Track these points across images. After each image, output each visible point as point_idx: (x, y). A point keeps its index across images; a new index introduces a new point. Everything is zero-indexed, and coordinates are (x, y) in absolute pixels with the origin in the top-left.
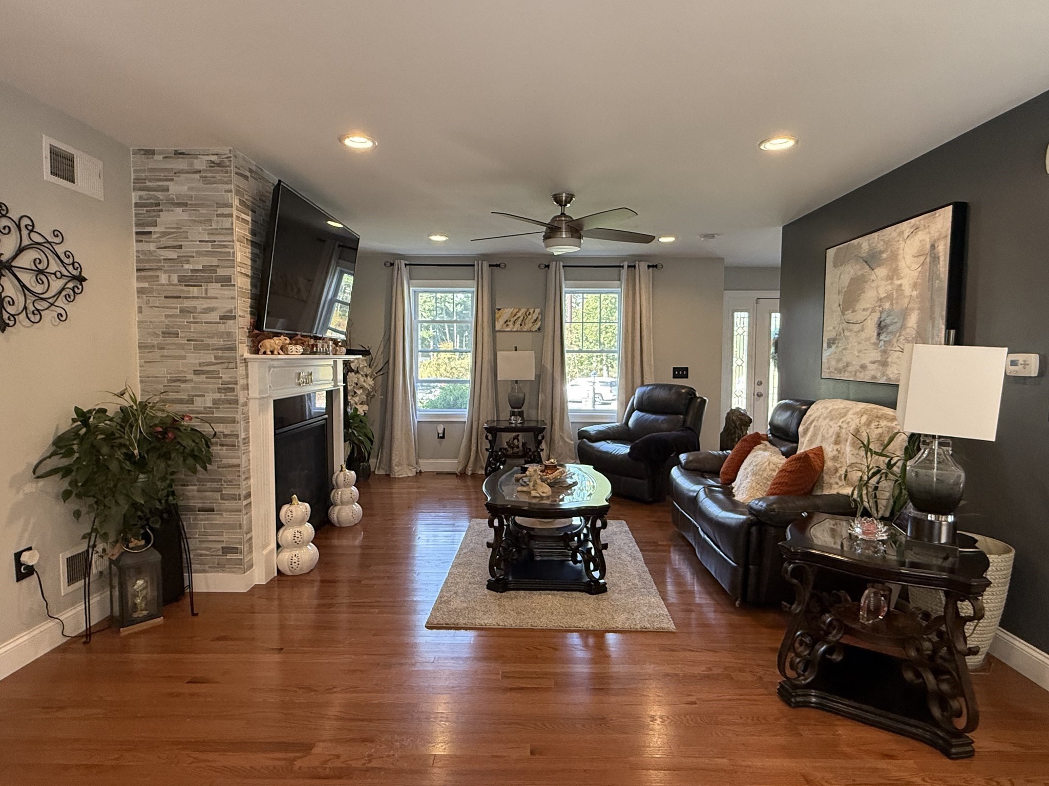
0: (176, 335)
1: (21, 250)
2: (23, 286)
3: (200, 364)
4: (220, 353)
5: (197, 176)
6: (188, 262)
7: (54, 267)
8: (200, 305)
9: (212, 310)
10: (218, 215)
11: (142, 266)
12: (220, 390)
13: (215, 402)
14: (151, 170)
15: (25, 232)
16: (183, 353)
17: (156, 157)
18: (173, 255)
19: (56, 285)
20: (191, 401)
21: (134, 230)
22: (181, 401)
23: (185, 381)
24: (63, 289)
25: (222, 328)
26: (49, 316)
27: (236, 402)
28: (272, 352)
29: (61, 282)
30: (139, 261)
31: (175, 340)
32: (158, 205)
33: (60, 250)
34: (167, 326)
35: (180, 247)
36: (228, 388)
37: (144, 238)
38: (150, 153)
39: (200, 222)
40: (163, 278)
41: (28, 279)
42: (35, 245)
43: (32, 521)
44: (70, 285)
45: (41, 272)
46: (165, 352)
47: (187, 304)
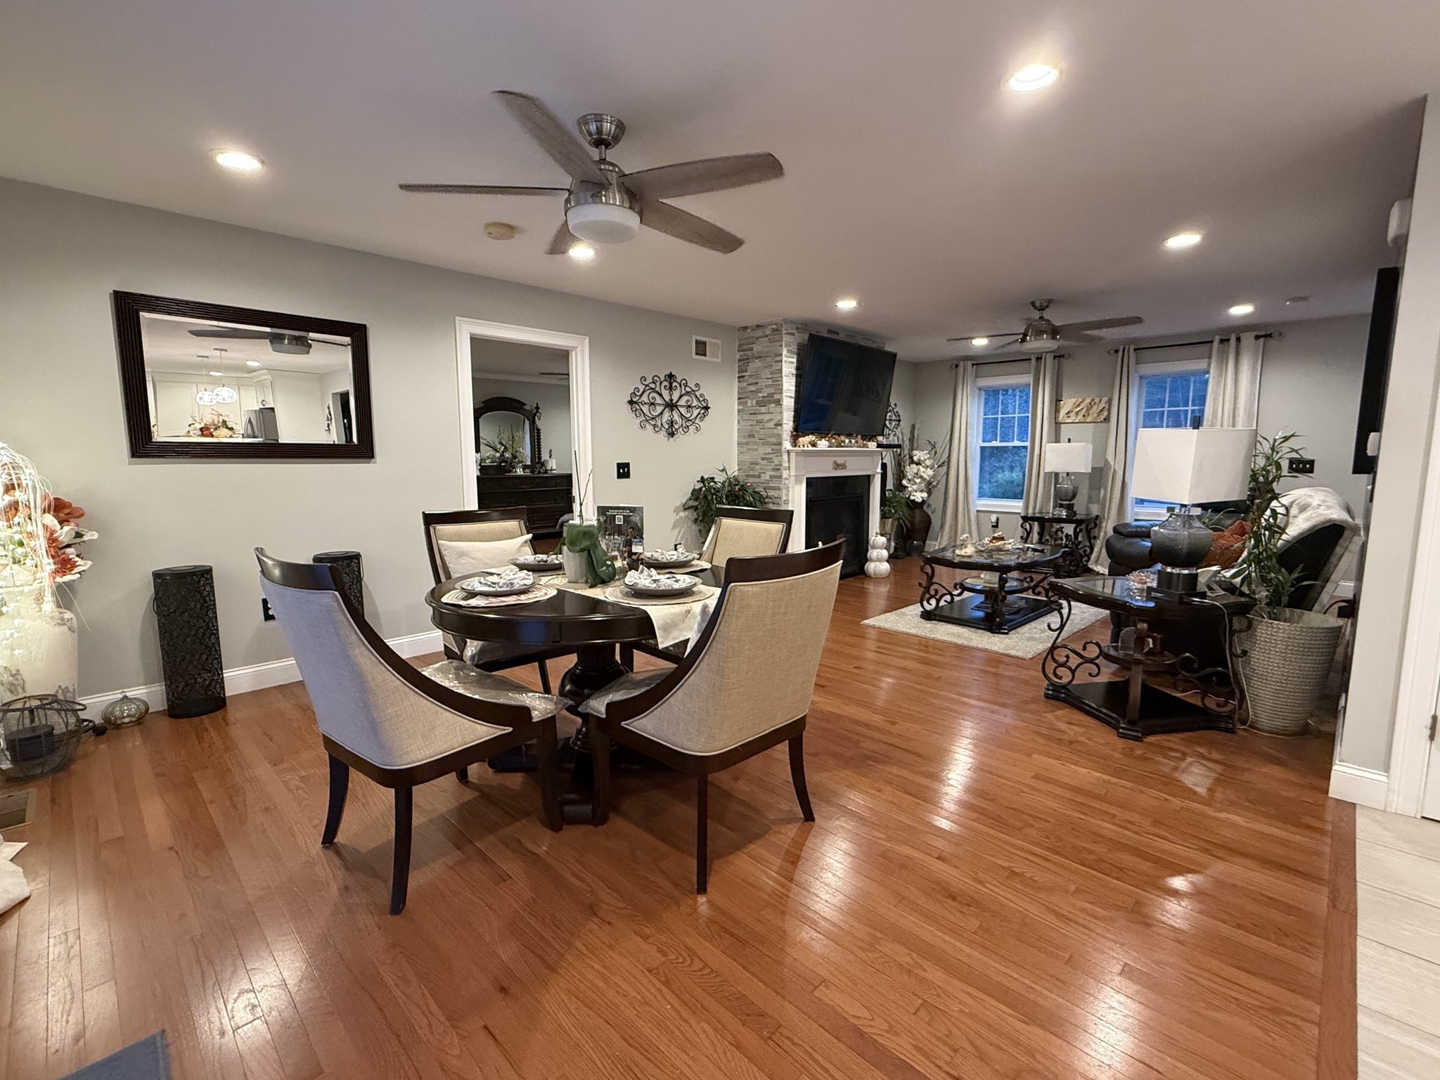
0: (754, 436)
1: (681, 396)
2: (682, 414)
3: (765, 454)
4: (774, 447)
5: (766, 339)
6: (760, 392)
7: (695, 403)
8: (766, 417)
9: (771, 420)
10: (775, 362)
11: (740, 396)
12: (773, 470)
13: (771, 477)
14: (746, 339)
15: (683, 387)
16: (756, 447)
17: (749, 331)
18: (753, 388)
19: (696, 412)
20: (759, 476)
21: (737, 375)
22: (754, 476)
23: (757, 464)
24: (699, 414)
25: (775, 431)
26: (692, 428)
27: (780, 477)
28: (803, 446)
29: (699, 410)
30: (739, 393)
31: (753, 439)
32: (748, 359)
33: (698, 394)
34: (751, 431)
35: (757, 383)
36: (777, 469)
37: (741, 379)
38: (745, 328)
39: (766, 367)
40: (749, 404)
41: (683, 410)
42: (687, 393)
43: (682, 531)
44: (703, 411)
45: (689, 406)
46: (749, 447)
47: (760, 417)
